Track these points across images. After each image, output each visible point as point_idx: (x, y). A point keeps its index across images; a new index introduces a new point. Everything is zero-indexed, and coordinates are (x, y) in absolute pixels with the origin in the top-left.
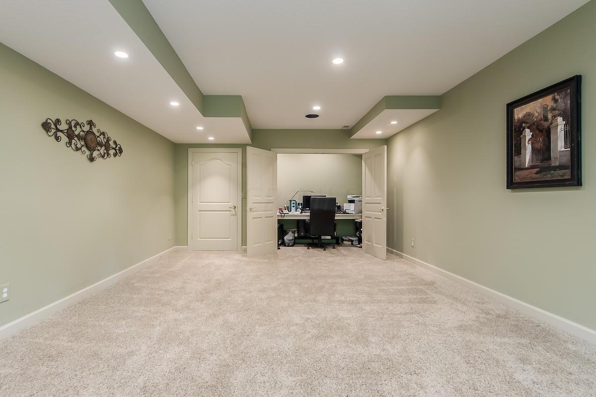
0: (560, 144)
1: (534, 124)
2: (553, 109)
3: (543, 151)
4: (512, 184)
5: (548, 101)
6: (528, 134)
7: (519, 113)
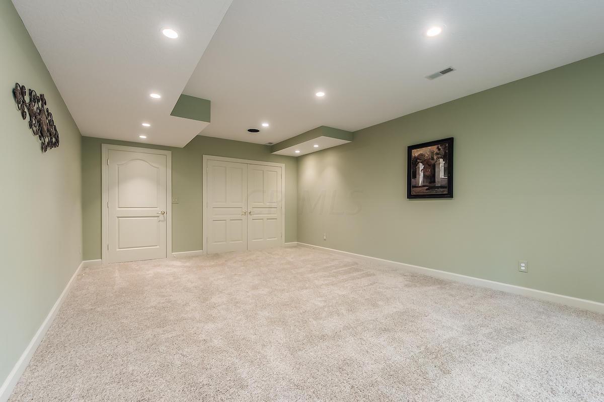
0: (441, 174)
1: (425, 160)
2: (437, 154)
3: (431, 177)
4: (410, 196)
5: (434, 148)
6: (421, 166)
7: (416, 153)
